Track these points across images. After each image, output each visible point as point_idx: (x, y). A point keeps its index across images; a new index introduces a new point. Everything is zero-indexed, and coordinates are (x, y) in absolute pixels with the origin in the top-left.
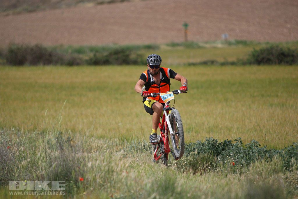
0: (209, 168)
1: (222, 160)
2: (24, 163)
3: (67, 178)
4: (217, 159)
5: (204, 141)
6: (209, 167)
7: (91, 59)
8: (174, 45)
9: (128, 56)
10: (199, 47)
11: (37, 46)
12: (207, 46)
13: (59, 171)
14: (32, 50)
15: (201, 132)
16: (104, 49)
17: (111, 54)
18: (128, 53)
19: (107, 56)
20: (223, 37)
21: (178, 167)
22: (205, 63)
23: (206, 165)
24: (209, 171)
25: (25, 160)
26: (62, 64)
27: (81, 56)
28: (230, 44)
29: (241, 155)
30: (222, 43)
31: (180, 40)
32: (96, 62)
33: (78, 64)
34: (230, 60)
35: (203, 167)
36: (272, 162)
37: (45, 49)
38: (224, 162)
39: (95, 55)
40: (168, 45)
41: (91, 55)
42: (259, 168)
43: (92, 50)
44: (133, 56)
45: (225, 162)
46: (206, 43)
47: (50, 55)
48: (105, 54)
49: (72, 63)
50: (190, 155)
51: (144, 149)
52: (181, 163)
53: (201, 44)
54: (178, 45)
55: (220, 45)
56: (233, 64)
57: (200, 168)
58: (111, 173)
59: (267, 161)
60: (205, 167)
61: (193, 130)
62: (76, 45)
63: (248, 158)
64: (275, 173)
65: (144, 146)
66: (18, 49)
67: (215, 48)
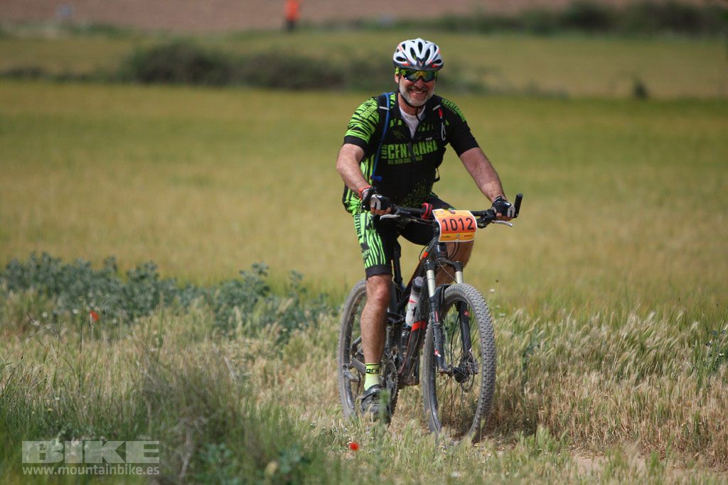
1: (67, 307)
4: (56, 303)
10: (4, 36)
12: (22, 32)
28: (75, 31)
29: (115, 298)
34: (79, 68)
35: (21, 321)
36: (187, 316)
42: (156, 328)
45: (76, 311)
55: (52, 33)
56: (84, 79)
59: (175, 312)
63: (131, 304)
64: (193, 342)
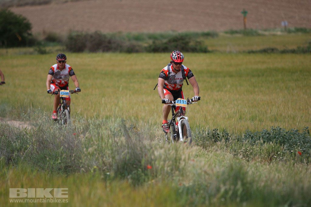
0: (274, 157)
1: (288, 149)
2: (90, 149)
3: (134, 166)
4: (284, 148)
5: (270, 130)
6: (276, 157)
7: (150, 47)
8: (233, 32)
9: (187, 43)
10: (259, 35)
11: (96, 33)
12: (267, 33)
13: (127, 158)
14: (91, 37)
15: (265, 120)
16: (162, 36)
17: (170, 41)
18: (187, 40)
19: (166, 43)
20: (283, 24)
21: (244, 156)
22: (264, 51)
23: (272, 155)
24: (275, 160)
25: (91, 147)
26: (121, 51)
27: (140, 43)
28: (289, 32)
29: (309, 144)
30: (282, 31)
31: (239, 27)
32: (155, 50)
33: (137, 51)
34: (291, 48)
35: (269, 156)
37: (105, 36)
38: (290, 151)
39: (154, 43)
40: (226, 33)
41: (151, 42)
43: (150, 37)
44: (192, 44)
45: (292, 151)
46: (265, 30)
47: (110, 42)
48: (165, 41)
49: (131, 50)
50: (256, 144)
51: (208, 137)
52: (247, 152)
53: (260, 32)
54: (236, 32)
55: (279, 33)
57: (266, 157)
58: (178, 161)
60: (271, 156)
61: (256, 118)
62: (135, 33)
65: (208, 134)
66: (78, 36)
67: (274, 35)
